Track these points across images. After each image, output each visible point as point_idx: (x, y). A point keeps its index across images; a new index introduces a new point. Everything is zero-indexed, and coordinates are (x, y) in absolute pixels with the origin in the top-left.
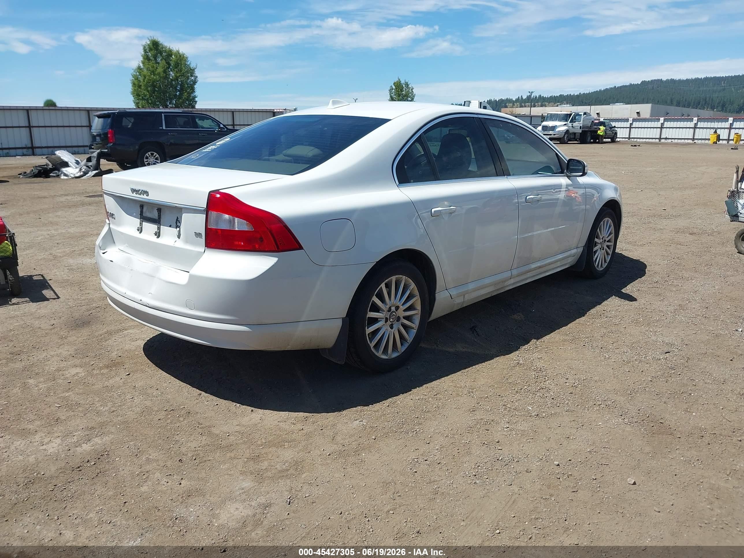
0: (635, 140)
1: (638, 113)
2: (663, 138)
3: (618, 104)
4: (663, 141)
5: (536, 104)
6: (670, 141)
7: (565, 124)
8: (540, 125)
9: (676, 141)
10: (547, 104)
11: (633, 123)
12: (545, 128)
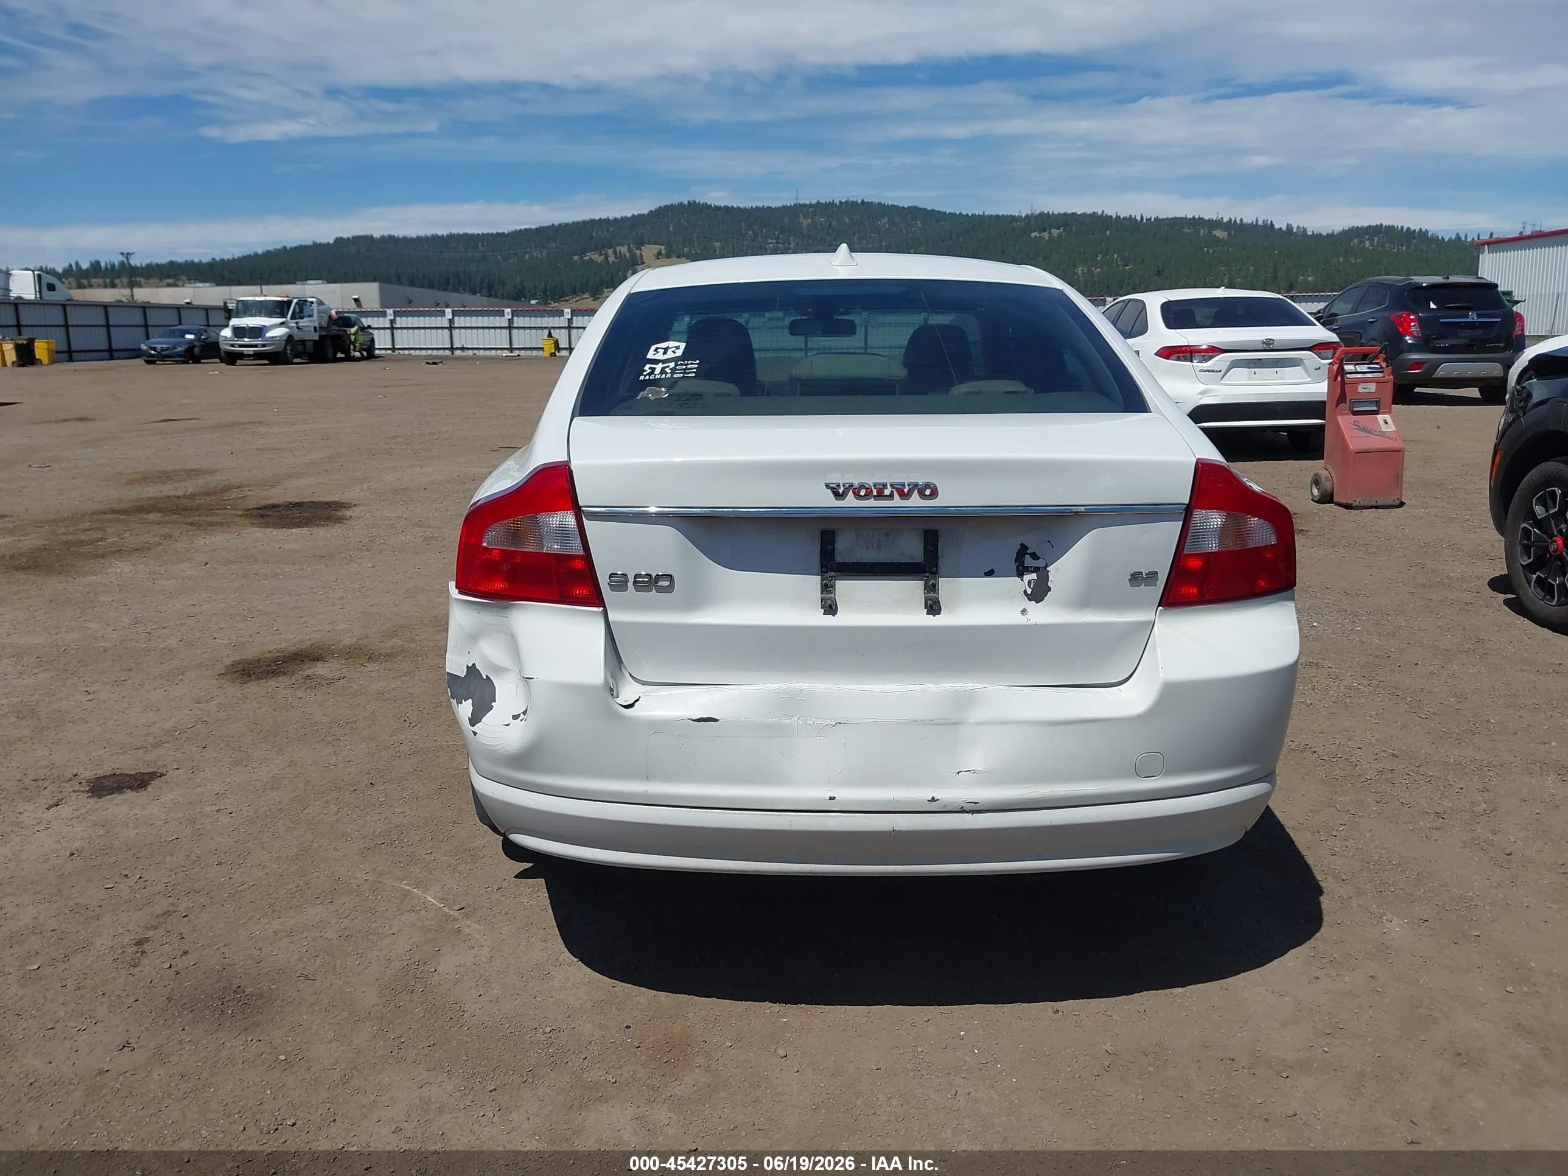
0: (406, 352)
1: (356, 300)
2: (457, 349)
3: (313, 282)
4: (458, 353)
5: (117, 281)
6: (470, 353)
7: (283, 323)
8: (227, 326)
9: (482, 352)
10: (143, 280)
11: (395, 319)
12: (239, 332)
